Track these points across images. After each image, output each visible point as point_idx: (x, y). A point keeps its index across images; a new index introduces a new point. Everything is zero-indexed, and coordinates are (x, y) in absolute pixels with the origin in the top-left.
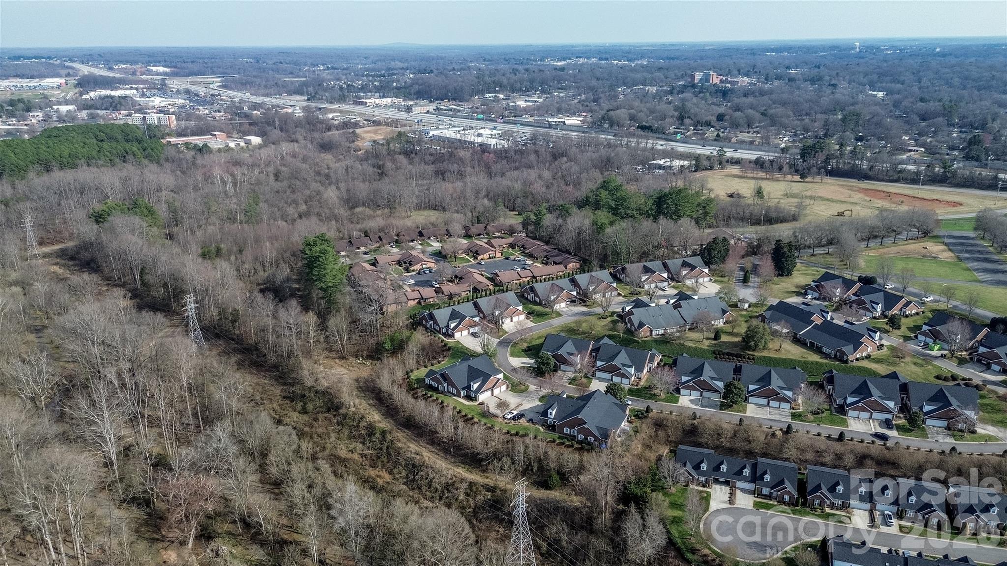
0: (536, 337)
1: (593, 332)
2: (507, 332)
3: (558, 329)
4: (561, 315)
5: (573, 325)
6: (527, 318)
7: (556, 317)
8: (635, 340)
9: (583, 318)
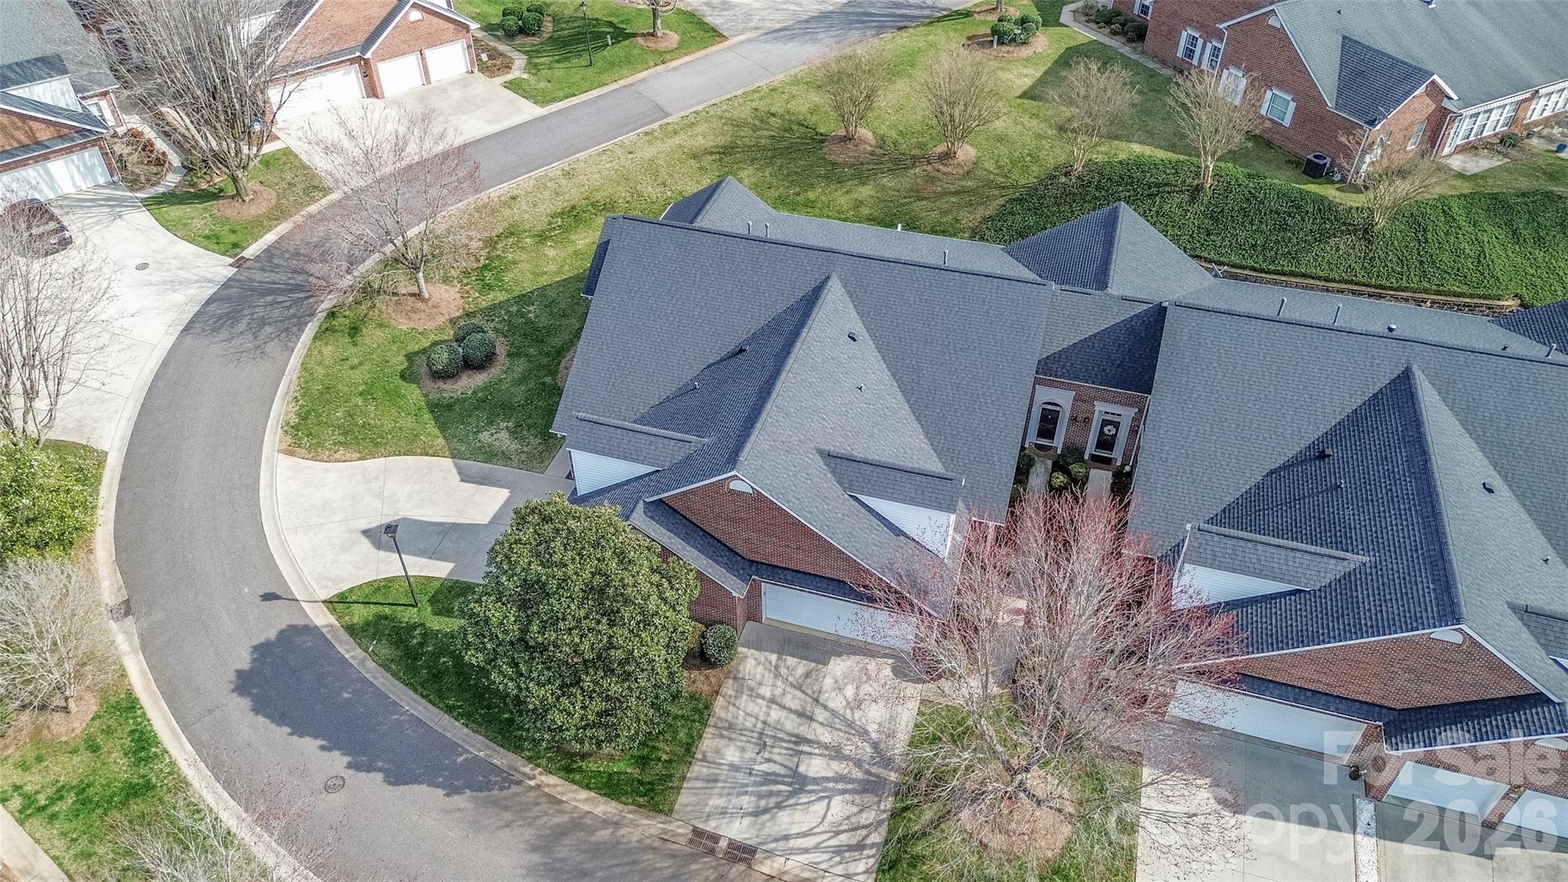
0: (536, 214)
1: (966, 152)
2: (314, 187)
3: (704, 138)
4: (715, 35)
5: (807, 103)
6: (489, 64)
7: (683, 48)
8: (1324, 207)
9: (866, 46)
